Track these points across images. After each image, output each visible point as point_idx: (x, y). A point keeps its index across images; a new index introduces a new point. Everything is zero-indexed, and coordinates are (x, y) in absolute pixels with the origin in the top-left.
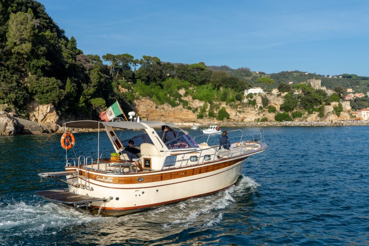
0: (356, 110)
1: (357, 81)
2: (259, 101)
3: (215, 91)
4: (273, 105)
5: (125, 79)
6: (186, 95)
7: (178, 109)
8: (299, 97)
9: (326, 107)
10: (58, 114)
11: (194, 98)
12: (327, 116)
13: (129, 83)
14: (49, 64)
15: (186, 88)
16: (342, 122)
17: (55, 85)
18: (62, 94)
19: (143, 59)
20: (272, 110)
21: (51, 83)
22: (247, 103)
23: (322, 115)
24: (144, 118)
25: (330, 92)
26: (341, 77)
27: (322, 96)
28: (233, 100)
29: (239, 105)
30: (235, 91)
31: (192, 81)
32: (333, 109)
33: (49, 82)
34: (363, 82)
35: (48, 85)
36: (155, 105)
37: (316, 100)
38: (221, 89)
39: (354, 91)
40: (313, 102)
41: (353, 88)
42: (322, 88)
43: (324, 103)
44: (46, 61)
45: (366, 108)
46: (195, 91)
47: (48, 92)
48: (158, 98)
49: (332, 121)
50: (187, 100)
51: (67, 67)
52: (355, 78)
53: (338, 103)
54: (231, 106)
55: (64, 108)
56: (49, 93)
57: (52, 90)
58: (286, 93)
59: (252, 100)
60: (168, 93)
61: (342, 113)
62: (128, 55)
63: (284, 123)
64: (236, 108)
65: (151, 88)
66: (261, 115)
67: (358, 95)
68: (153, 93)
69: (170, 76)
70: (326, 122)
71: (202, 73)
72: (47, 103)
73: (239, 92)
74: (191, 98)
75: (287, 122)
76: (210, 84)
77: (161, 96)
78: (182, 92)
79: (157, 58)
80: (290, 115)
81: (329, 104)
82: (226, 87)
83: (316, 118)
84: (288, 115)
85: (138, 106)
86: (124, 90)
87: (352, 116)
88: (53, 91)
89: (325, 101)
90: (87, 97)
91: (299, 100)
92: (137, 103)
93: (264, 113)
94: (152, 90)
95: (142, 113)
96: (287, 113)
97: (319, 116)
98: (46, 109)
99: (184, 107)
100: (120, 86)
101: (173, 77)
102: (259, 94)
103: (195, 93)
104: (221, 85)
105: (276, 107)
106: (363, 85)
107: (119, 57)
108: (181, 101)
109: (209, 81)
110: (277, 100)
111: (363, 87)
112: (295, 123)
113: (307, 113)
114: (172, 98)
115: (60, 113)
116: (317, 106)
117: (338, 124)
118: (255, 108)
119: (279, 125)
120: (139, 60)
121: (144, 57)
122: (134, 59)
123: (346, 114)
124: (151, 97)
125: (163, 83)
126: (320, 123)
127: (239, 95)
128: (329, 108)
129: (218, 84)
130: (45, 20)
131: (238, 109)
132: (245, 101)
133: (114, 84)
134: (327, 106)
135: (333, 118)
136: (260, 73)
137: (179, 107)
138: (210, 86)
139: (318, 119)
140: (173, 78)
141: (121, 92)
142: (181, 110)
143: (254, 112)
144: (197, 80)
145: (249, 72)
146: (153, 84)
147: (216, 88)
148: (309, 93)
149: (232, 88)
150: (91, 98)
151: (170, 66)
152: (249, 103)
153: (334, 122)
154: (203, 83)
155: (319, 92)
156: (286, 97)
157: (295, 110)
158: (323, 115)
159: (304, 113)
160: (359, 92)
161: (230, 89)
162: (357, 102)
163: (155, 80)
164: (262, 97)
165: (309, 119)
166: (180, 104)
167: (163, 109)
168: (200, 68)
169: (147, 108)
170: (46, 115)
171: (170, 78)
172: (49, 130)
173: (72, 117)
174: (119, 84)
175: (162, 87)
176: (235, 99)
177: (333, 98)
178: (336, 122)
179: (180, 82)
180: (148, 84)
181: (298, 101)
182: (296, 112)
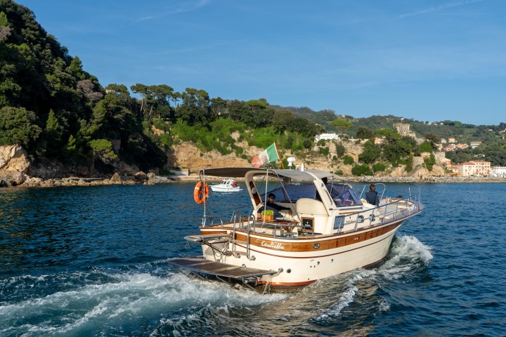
0: (456, 164)
1: (461, 129)
2: (333, 148)
3: (278, 136)
4: (350, 154)
5: (162, 117)
6: (241, 139)
7: (230, 158)
8: (382, 146)
9: (415, 158)
10: (28, 158)
11: (251, 144)
12: (416, 170)
13: (167, 123)
14: (19, 88)
15: (241, 130)
16: (434, 178)
17: (24, 118)
18: (35, 132)
19: (186, 92)
20: (349, 161)
21: (17, 116)
22: (318, 152)
23: (409, 169)
24: (184, 168)
25: (420, 141)
26: (442, 124)
27: (410, 145)
28: (300, 148)
29: (308, 154)
30: (303, 136)
31: (249, 122)
32: (423, 162)
33: (15, 114)
34: (468, 130)
35: (13, 118)
36: (199, 152)
37: (403, 149)
38: (285, 132)
39: (456, 141)
40: (399, 151)
41: (455, 138)
42: (410, 135)
43: (413, 154)
44: (12, 84)
45: (468, 161)
46: (252, 135)
47: (11, 127)
48: (205, 143)
49: (421, 177)
50: (242, 146)
51: (53, 95)
52: (458, 126)
53: (429, 154)
54: (297, 155)
55: (40, 151)
56: (15, 129)
57: (20, 125)
58: (366, 140)
59: (324, 147)
60: (218, 136)
61: (434, 166)
62: (166, 87)
63: (362, 178)
64: (304, 158)
65: (196, 130)
66: (335, 167)
67: (461, 146)
68: (198, 137)
69: (221, 116)
70: (414, 178)
71: (262, 112)
72: (11, 143)
73: (308, 137)
74: (247, 143)
75: (366, 177)
76: (272, 127)
77: (209, 141)
78: (236, 136)
79: (204, 92)
80: (371, 167)
81: (419, 155)
82: (292, 131)
83: (403, 172)
84: (368, 168)
85: (178, 152)
86: (159, 132)
87: (447, 171)
88: (20, 127)
89: (414, 151)
90: (86, 137)
91: (382, 149)
92: (176, 149)
93: (338, 165)
94: (197, 132)
95: (182, 162)
96: (366, 166)
97: (405, 170)
98: (8, 152)
99: (237, 156)
100: (153, 127)
101: (224, 116)
102: (334, 141)
103: (253, 137)
104: (285, 128)
105: (354, 157)
106: (468, 134)
107: (153, 88)
108: (234, 147)
109: (270, 123)
110: (355, 150)
111: (468, 136)
112: (376, 178)
113: (391, 165)
114: (222, 143)
115: (33, 159)
116: (403, 157)
117: (428, 181)
118: (327, 158)
119: (356, 181)
120: (181, 93)
121: (188, 90)
122: (173, 92)
123: (440, 168)
124: (194, 141)
125: (211, 124)
126: (406, 178)
127: (308, 141)
128: (419, 160)
129: (281, 127)
130: (33, 32)
131: (307, 159)
132: (316, 149)
133: (145, 123)
134: (417, 157)
135: (423, 173)
136: (346, 117)
137: (231, 155)
138: (271, 129)
139: (405, 173)
140: (225, 118)
141: (155, 133)
142: (234, 159)
143: (326, 163)
144: (255, 120)
145: (333, 115)
146: (198, 124)
147: (279, 133)
148: (394, 140)
149: (300, 132)
150: (91, 139)
151: (220, 103)
152: (321, 153)
153: (423, 178)
154: (262, 125)
155: (407, 139)
156: (366, 145)
157: (377, 162)
158: (411, 168)
159: (388, 166)
160: (462, 143)
161: (297, 133)
162: (458, 154)
163: (200, 119)
164: (336, 145)
165: (394, 173)
166: (232, 151)
167: (211, 157)
168: (260, 106)
169: (189, 155)
170: (9, 161)
171: (221, 119)
172: (8, 182)
173: (57, 165)
174: (152, 123)
175: (210, 129)
176: (303, 147)
177: (424, 148)
178: (426, 177)
179: (234, 123)
180: (191, 126)
181: (381, 151)
182: (378, 164)
